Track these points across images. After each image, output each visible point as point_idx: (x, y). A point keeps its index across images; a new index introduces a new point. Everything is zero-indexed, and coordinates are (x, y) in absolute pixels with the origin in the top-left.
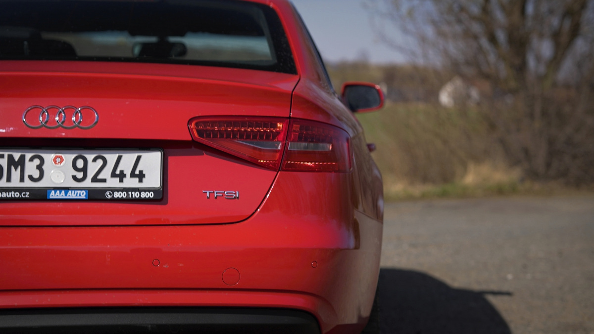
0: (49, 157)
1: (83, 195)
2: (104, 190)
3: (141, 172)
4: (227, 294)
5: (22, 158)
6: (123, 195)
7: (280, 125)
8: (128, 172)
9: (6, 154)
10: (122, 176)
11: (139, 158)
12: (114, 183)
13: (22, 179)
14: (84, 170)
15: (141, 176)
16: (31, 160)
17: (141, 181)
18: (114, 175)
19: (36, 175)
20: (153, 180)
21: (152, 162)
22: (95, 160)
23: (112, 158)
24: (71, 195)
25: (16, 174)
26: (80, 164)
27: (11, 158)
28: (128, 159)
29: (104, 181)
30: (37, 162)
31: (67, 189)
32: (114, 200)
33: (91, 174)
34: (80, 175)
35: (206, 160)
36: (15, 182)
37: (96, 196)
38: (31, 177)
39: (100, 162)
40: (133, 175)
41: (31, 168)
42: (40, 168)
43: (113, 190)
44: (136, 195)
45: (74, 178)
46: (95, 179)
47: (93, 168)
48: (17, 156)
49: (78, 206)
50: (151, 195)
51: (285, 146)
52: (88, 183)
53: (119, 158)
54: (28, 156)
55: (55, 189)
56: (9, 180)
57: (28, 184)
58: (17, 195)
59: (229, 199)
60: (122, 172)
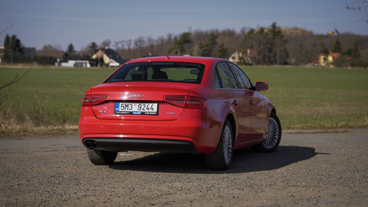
0: (133, 104)
1: (140, 113)
2: (145, 112)
3: (153, 108)
4: (170, 137)
5: (128, 104)
6: (149, 113)
7: (186, 97)
8: (150, 108)
9: (125, 104)
10: (149, 109)
11: (153, 105)
12: (147, 110)
13: (128, 109)
14: (141, 107)
15: (153, 109)
16: (130, 105)
17: (153, 110)
18: (147, 109)
19: (131, 108)
20: (155, 110)
21: (155, 106)
22: (143, 105)
23: (147, 105)
24: (138, 113)
25: (127, 108)
26: (140, 106)
27: (126, 104)
28: (150, 105)
29: (145, 110)
30: (131, 105)
31: (137, 112)
32: (147, 114)
33: (142, 108)
34: (140, 109)
35: (168, 105)
36: (126, 110)
37: (143, 113)
38: (130, 109)
39: (144, 106)
40: (151, 109)
41: (130, 107)
42: (131, 107)
43: (146, 112)
44: (151, 113)
45: (139, 109)
46: (143, 110)
47: (143, 107)
48: (127, 104)
49: (139, 116)
50: (154, 113)
51: (186, 102)
52: (141, 111)
53: (148, 105)
54: (129, 104)
55: (134, 112)
56: (125, 109)
57: (129, 110)
58: (127, 113)
59: (172, 115)
60: (149, 108)
